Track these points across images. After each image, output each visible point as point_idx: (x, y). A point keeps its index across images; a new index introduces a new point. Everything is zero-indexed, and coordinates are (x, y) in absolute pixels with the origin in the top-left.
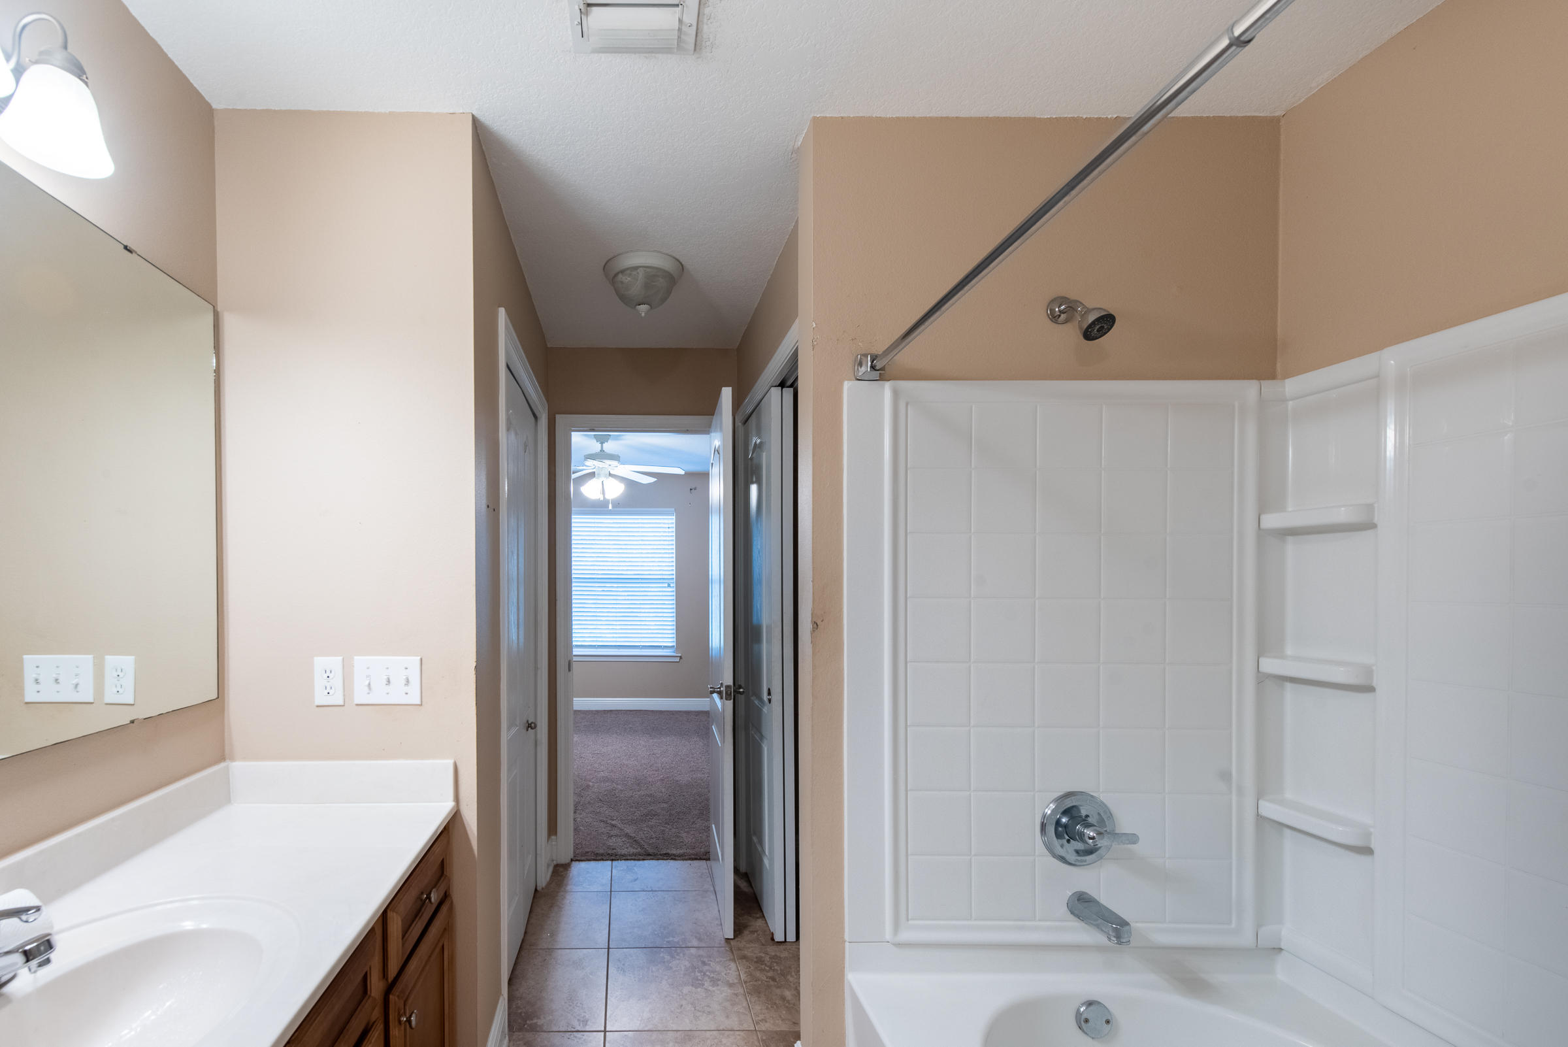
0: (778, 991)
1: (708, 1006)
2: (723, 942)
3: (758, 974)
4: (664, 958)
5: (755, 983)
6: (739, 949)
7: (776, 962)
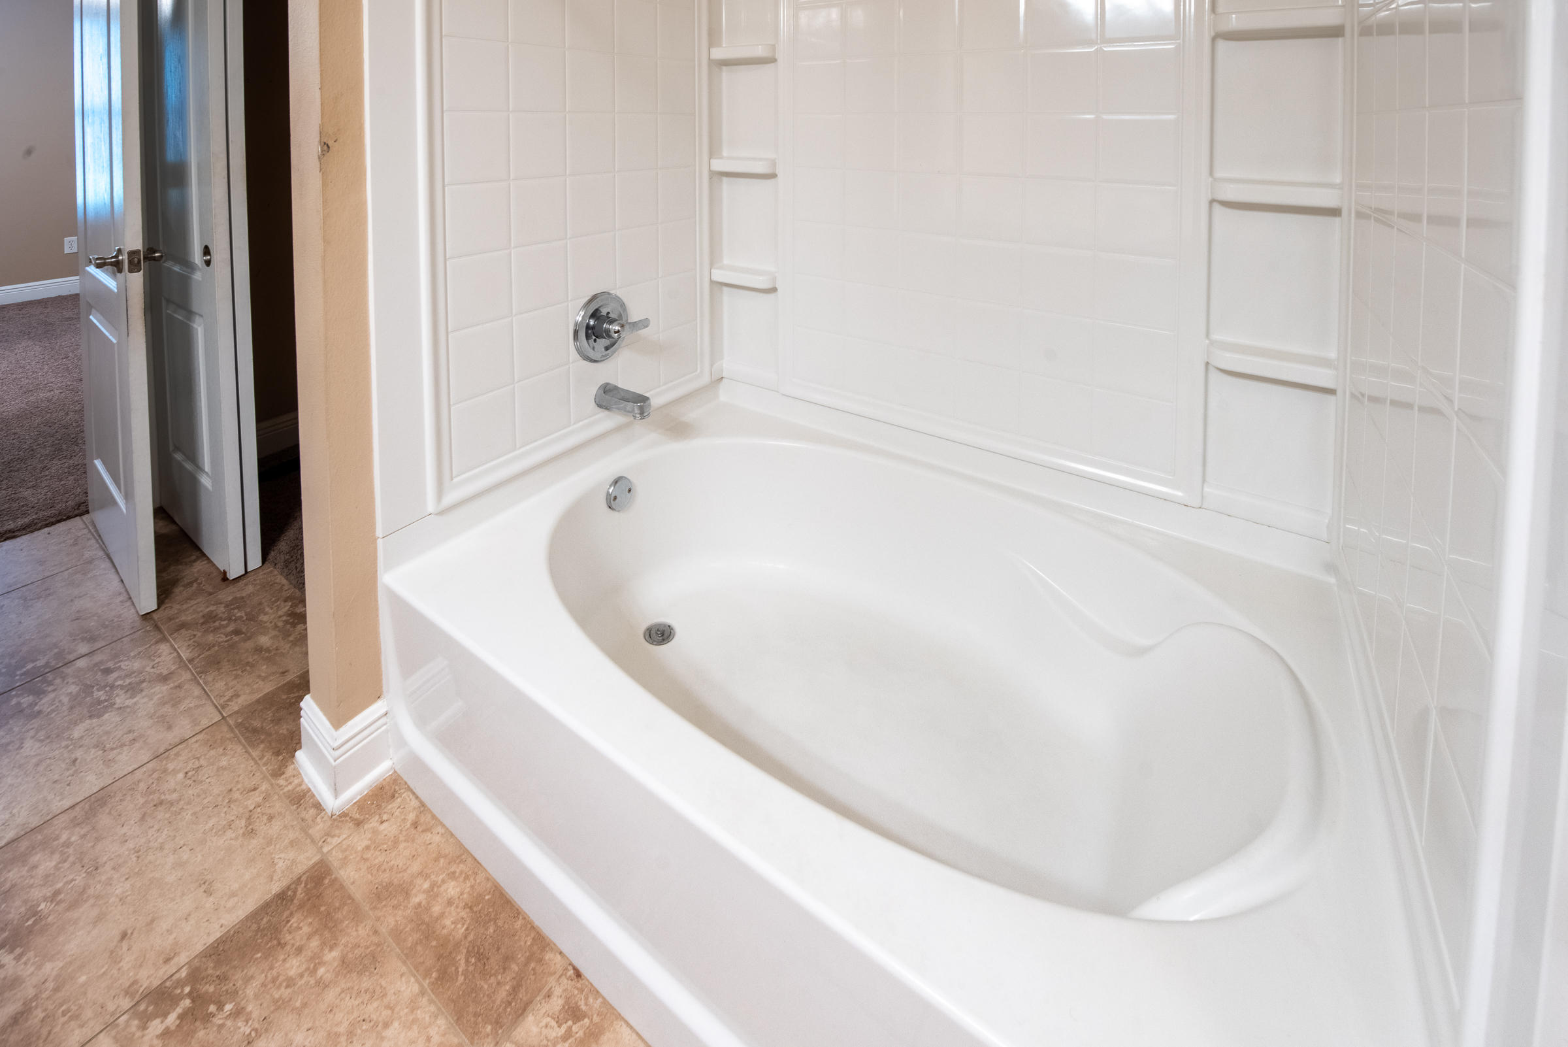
0: (249, 645)
1: (130, 732)
2: (138, 622)
3: (211, 638)
4: (19, 704)
5: (208, 653)
6: (170, 619)
7: (238, 608)
